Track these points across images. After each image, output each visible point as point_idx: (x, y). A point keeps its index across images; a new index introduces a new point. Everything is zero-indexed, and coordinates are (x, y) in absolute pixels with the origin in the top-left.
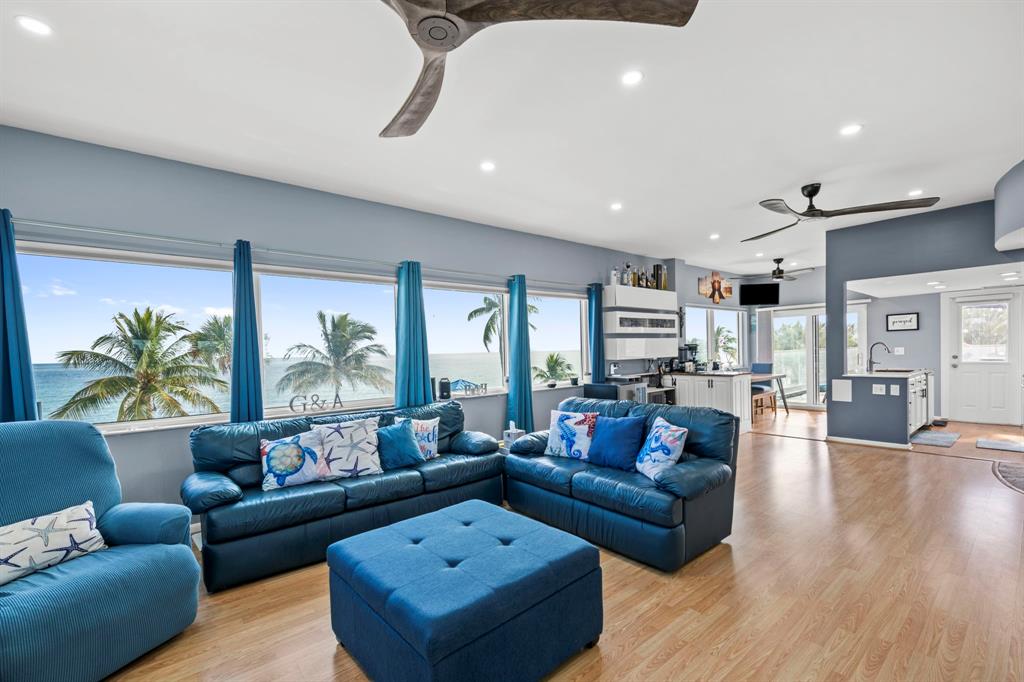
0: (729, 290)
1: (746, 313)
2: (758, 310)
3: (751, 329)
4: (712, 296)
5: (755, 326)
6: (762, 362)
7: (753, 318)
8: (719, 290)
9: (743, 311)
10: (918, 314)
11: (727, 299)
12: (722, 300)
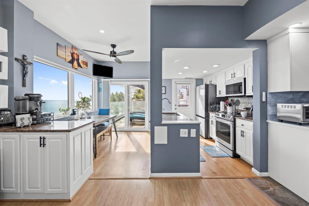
0: (86, 64)
1: (96, 81)
2: (103, 79)
3: (99, 90)
4: (72, 62)
5: (101, 88)
6: (105, 108)
7: (100, 84)
8: (78, 60)
9: (95, 79)
10: (165, 87)
11: (84, 69)
12: (79, 68)
